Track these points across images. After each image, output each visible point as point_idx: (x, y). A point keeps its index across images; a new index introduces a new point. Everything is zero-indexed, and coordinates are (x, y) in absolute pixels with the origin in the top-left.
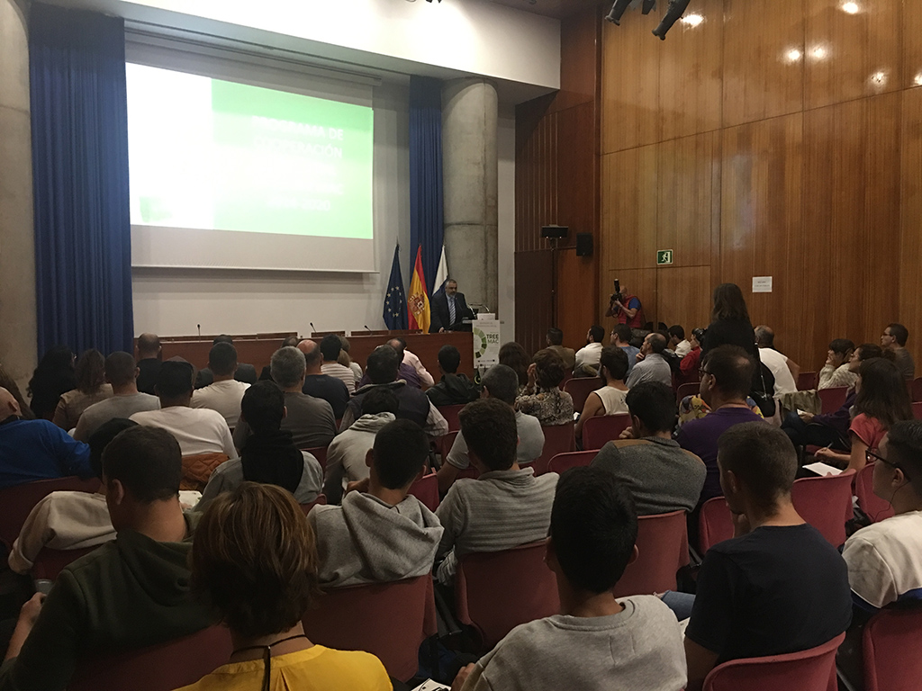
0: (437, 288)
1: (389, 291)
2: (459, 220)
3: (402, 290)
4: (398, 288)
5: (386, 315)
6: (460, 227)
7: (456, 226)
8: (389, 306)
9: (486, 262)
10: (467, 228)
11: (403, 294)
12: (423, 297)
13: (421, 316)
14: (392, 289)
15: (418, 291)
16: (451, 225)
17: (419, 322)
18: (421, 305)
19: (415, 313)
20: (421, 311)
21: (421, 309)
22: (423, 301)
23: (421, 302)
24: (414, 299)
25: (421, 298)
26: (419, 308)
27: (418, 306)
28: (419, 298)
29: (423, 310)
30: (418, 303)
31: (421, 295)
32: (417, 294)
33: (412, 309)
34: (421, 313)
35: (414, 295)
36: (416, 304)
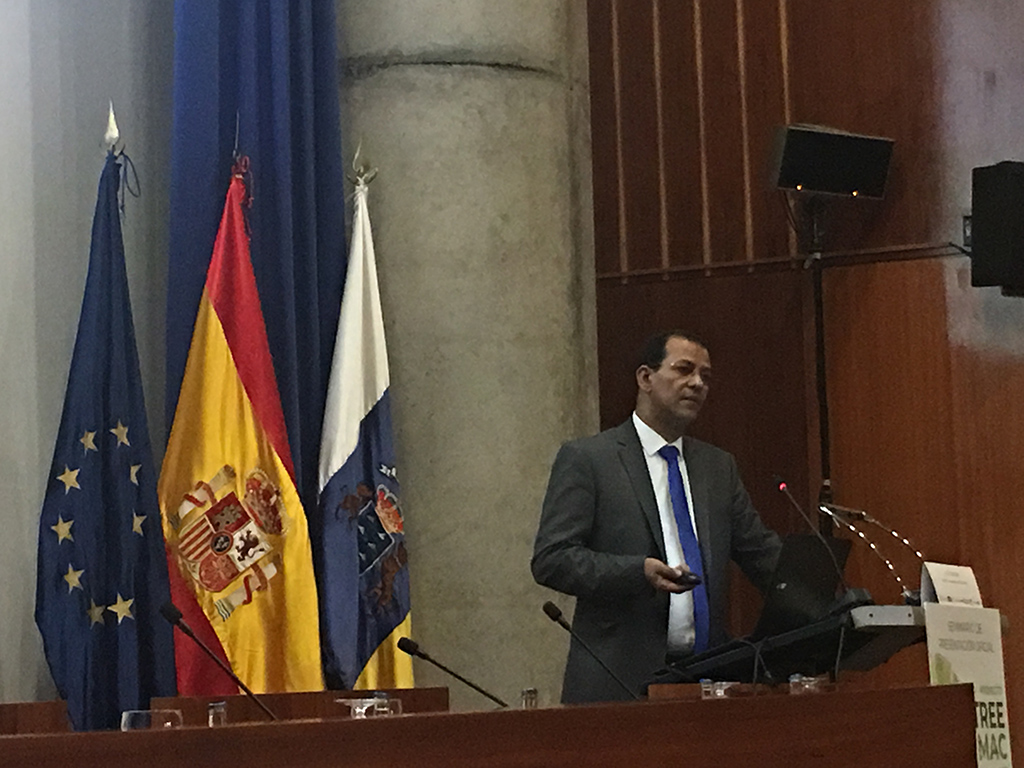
1: (65, 452)
2: (441, 37)
4: (121, 433)
5: (53, 616)
6: (447, 77)
8: (72, 554)
10: (484, 88)
13: (250, 618)
14: (89, 441)
15: (233, 453)
16: (384, 66)
17: (238, 658)
18: (255, 542)
19: (217, 597)
20: (255, 583)
21: (251, 572)
22: (262, 518)
23: (252, 527)
24: (209, 506)
25: (249, 501)
26: (238, 564)
27: (235, 554)
28: (241, 498)
29: (262, 577)
30: (237, 536)
31: (253, 484)
32: (229, 472)
33: (196, 577)
34: (255, 594)
35: (206, 481)
36: (221, 543)
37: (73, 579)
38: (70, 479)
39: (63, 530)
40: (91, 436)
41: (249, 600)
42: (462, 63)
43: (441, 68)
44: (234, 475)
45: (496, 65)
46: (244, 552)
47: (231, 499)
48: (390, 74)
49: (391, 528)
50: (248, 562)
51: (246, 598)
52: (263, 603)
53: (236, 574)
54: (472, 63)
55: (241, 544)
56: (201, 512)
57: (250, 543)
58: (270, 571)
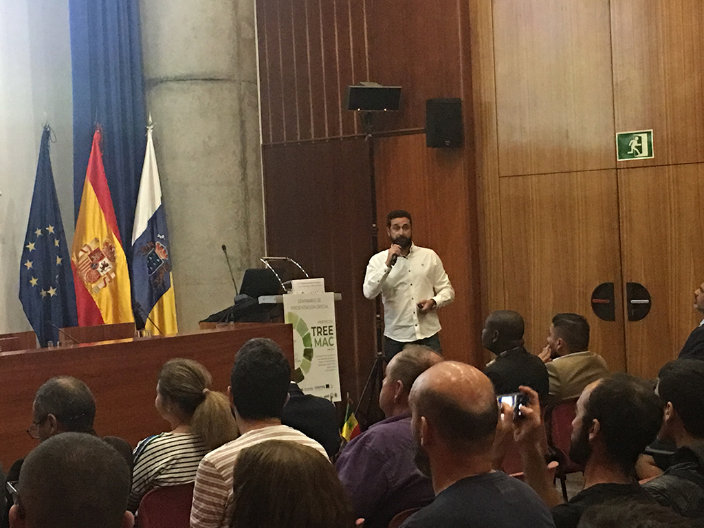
0: (141, 227)
1: (30, 236)
2: (181, 71)
3: (60, 233)
4: (51, 229)
5: (26, 294)
6: (185, 85)
7: (175, 85)
8: (33, 273)
9: (243, 164)
10: (199, 89)
11: (63, 243)
12: (111, 248)
13: (106, 292)
14: (39, 232)
15: (98, 233)
16: (162, 82)
17: (102, 307)
18: (107, 265)
19: (93, 285)
20: (107, 280)
21: (106, 276)
22: (110, 256)
23: (106, 260)
24: (89, 253)
25: (105, 250)
26: (101, 273)
27: (99, 270)
28: (101, 249)
29: (110, 277)
30: (100, 263)
31: (107, 244)
32: (97, 240)
33: (85, 278)
34: (108, 284)
35: (88, 244)
36: (94, 266)
37: (34, 282)
38: (31, 246)
39: (29, 265)
40: (40, 230)
41: (105, 286)
42: (191, 80)
43: (183, 82)
44: (98, 241)
45: (204, 80)
46: (103, 268)
47: (98, 250)
48: (163, 86)
49: (162, 257)
50: (105, 273)
51: (104, 285)
52: (110, 286)
53: (100, 277)
54: (195, 80)
55: (102, 266)
56: (86, 255)
57: (105, 265)
58: (113, 276)
